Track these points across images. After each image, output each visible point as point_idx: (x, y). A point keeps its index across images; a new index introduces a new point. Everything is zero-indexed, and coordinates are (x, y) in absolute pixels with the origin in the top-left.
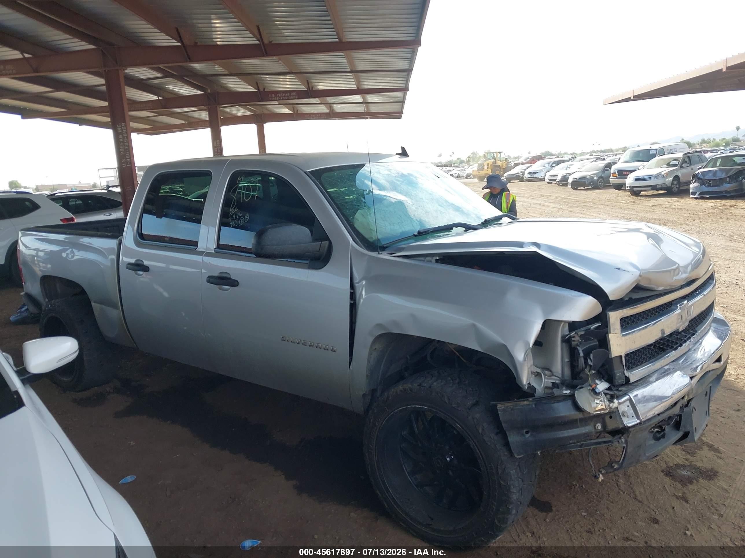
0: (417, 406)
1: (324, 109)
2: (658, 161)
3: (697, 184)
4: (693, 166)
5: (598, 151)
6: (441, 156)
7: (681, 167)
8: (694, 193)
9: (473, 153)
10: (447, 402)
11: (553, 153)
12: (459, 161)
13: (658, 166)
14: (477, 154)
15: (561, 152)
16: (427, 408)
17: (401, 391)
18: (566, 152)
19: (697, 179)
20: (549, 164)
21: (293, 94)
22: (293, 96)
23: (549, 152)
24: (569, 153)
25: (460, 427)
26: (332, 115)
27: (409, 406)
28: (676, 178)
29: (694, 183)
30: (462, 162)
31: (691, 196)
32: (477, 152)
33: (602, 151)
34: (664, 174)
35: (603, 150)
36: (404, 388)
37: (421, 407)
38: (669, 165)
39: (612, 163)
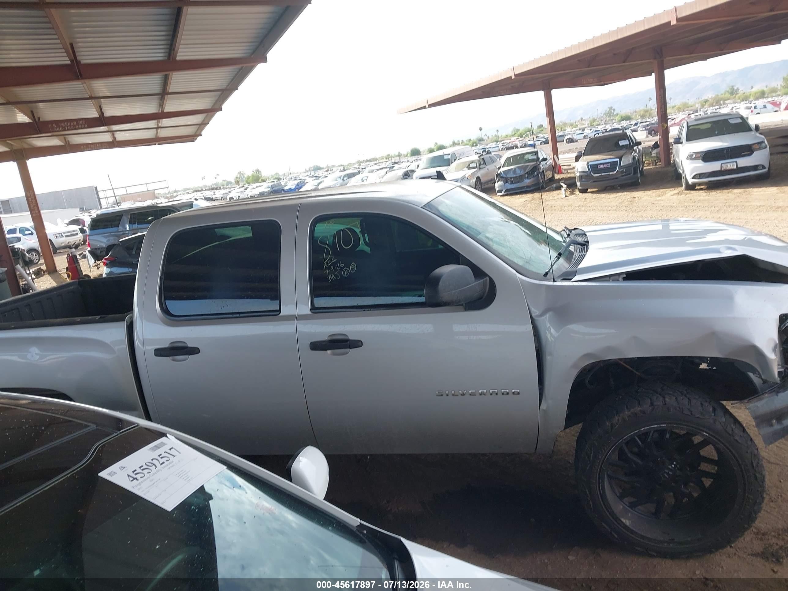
0: (653, 426)
1: (107, 138)
2: (458, 165)
3: (501, 182)
4: (488, 167)
5: (364, 161)
6: (204, 179)
7: (480, 168)
8: (500, 191)
9: (240, 173)
10: (690, 414)
11: (321, 166)
12: (225, 183)
13: (459, 169)
14: (244, 175)
15: (329, 166)
16: (665, 425)
17: (629, 416)
18: (333, 165)
19: (500, 178)
20: (340, 177)
21: (81, 122)
22: (81, 125)
23: (317, 166)
24: (337, 166)
25: (707, 435)
26: (114, 144)
27: (642, 429)
28: (478, 179)
29: (498, 182)
30: (229, 183)
31: (498, 194)
32: (243, 171)
33: (367, 161)
34: (468, 176)
35: (368, 159)
36: (632, 413)
37: (658, 426)
38: (469, 168)
39: (409, 172)
